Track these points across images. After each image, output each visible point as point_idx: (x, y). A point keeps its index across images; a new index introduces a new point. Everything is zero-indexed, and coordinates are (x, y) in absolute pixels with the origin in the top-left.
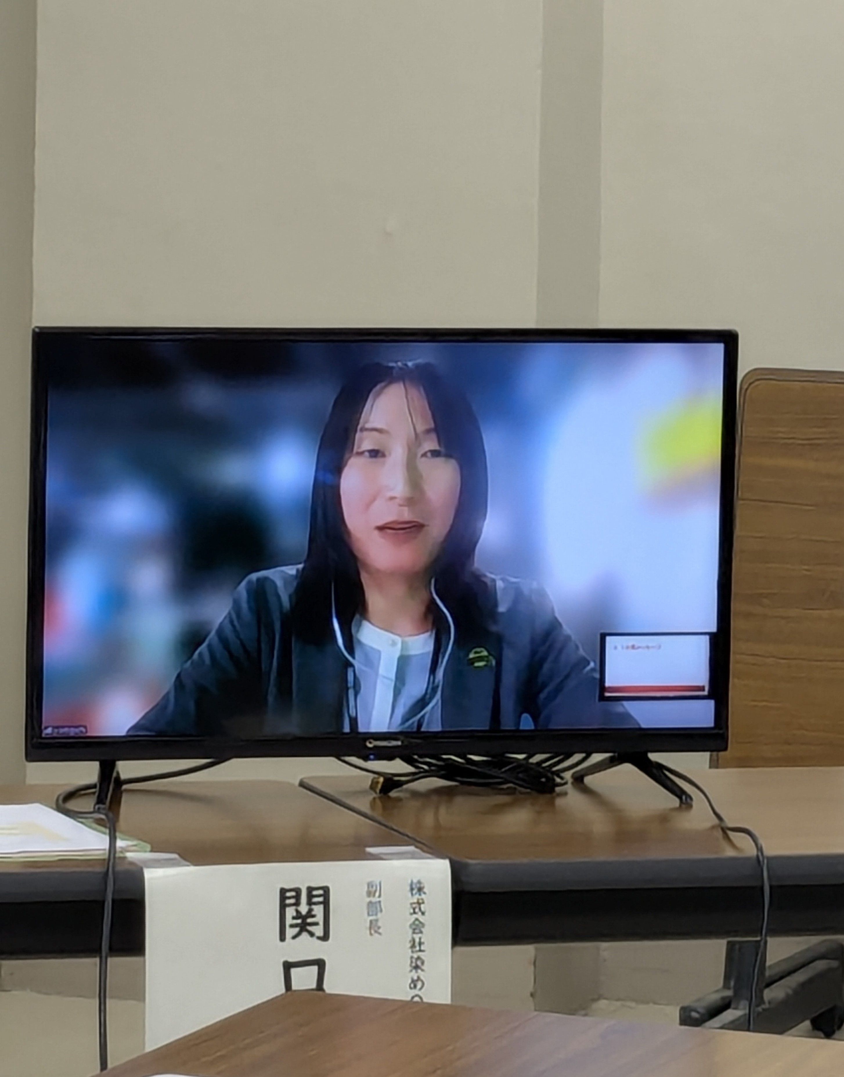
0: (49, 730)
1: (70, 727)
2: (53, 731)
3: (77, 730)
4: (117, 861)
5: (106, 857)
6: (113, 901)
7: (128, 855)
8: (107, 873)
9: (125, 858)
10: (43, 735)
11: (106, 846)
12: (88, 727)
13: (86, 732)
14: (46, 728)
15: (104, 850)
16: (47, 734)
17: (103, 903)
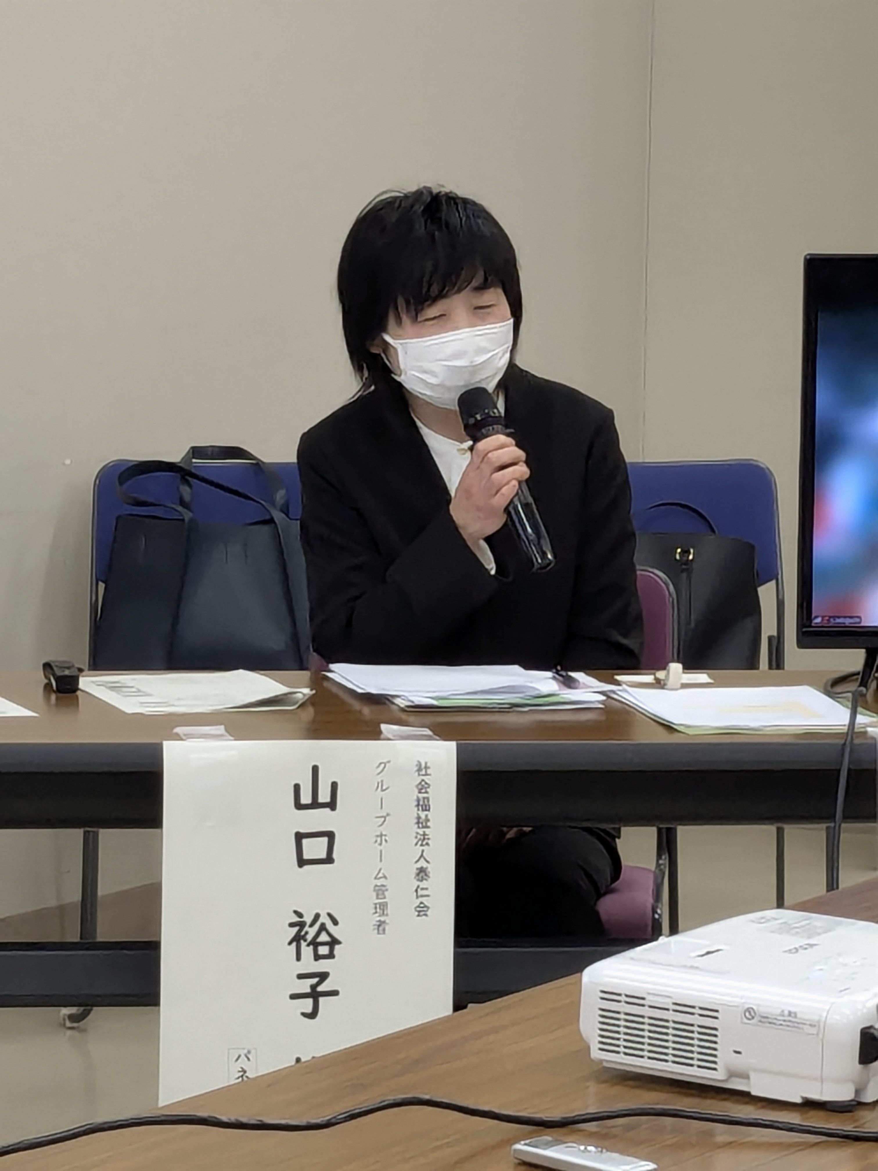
0: (819, 620)
1: (845, 617)
2: (822, 620)
3: (851, 621)
4: (854, 736)
5: (846, 731)
6: (849, 770)
7: (869, 729)
8: (845, 744)
9: (865, 733)
10: (813, 625)
11: (847, 722)
12: (863, 619)
13: (860, 623)
14: (816, 617)
15: (845, 725)
16: (816, 623)
17: (839, 771)
